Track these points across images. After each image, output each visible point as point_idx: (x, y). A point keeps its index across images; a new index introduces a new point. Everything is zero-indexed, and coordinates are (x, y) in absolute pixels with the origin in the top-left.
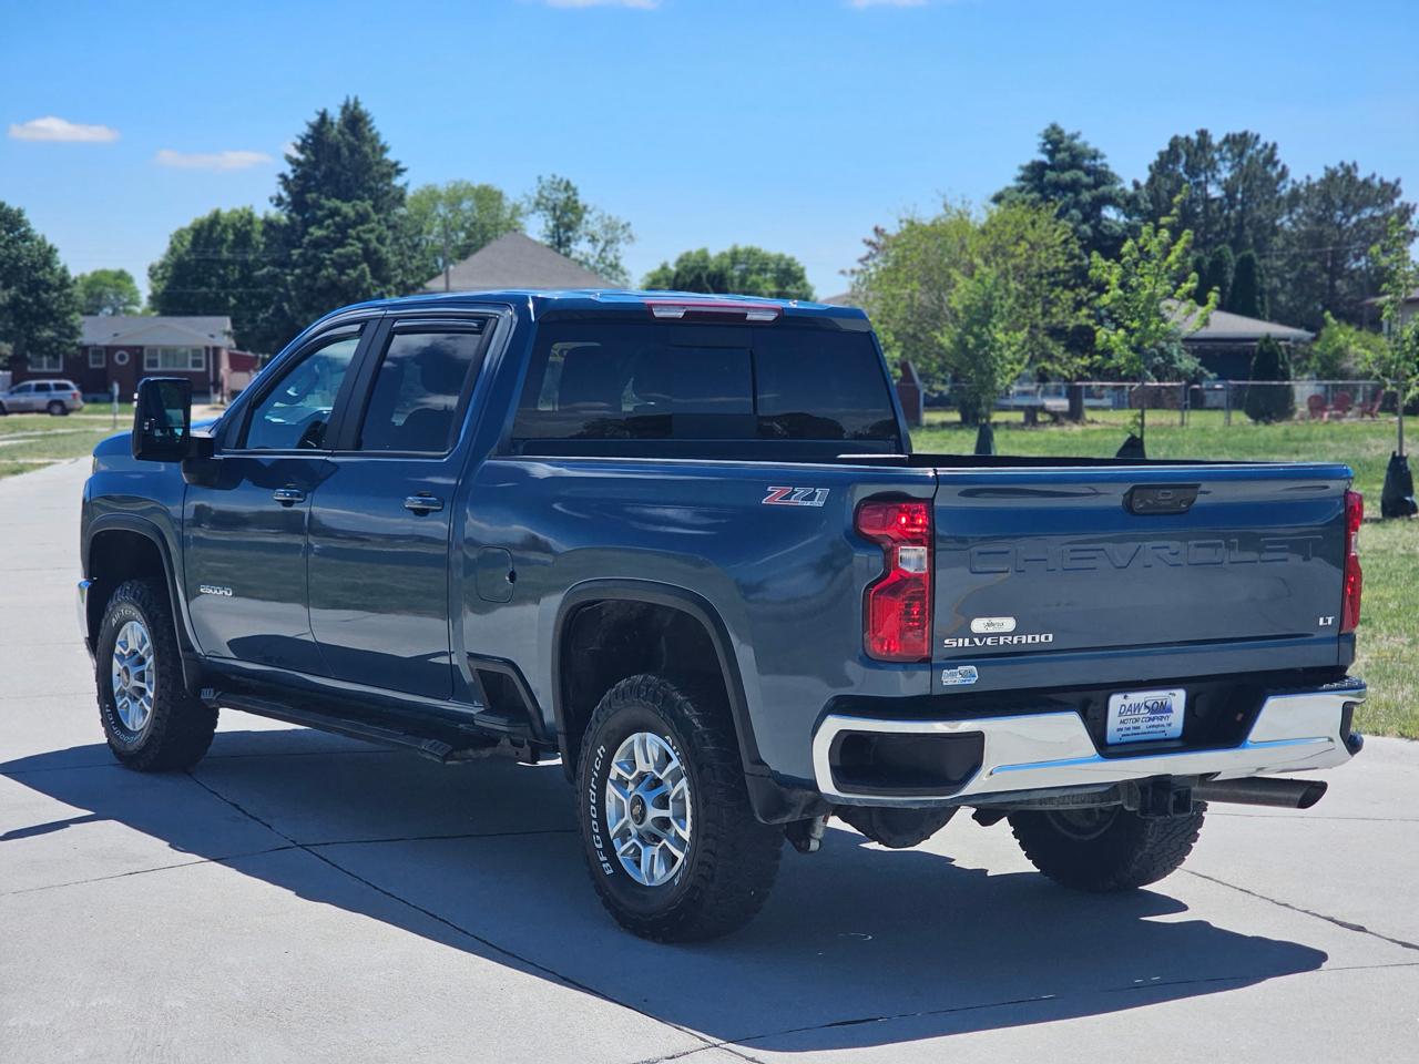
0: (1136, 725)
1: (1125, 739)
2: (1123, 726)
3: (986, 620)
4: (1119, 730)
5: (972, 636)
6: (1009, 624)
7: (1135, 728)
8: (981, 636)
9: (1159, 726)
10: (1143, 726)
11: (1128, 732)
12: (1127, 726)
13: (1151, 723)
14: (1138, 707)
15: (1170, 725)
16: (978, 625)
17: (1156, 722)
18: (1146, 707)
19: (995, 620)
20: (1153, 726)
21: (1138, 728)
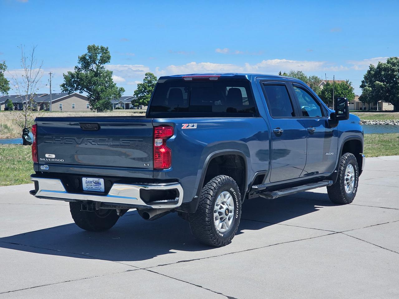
0: (92, 186)
1: (89, 190)
2: (87, 186)
3: (49, 155)
4: (86, 187)
5: (46, 158)
6: (54, 156)
7: (91, 187)
8: (48, 158)
9: (98, 188)
10: (94, 187)
11: (89, 188)
12: (89, 186)
13: (96, 187)
14: (91, 182)
15: (101, 188)
16: (47, 156)
17: (97, 187)
18: (94, 182)
19: (50, 155)
20: (96, 188)
21: (92, 187)
